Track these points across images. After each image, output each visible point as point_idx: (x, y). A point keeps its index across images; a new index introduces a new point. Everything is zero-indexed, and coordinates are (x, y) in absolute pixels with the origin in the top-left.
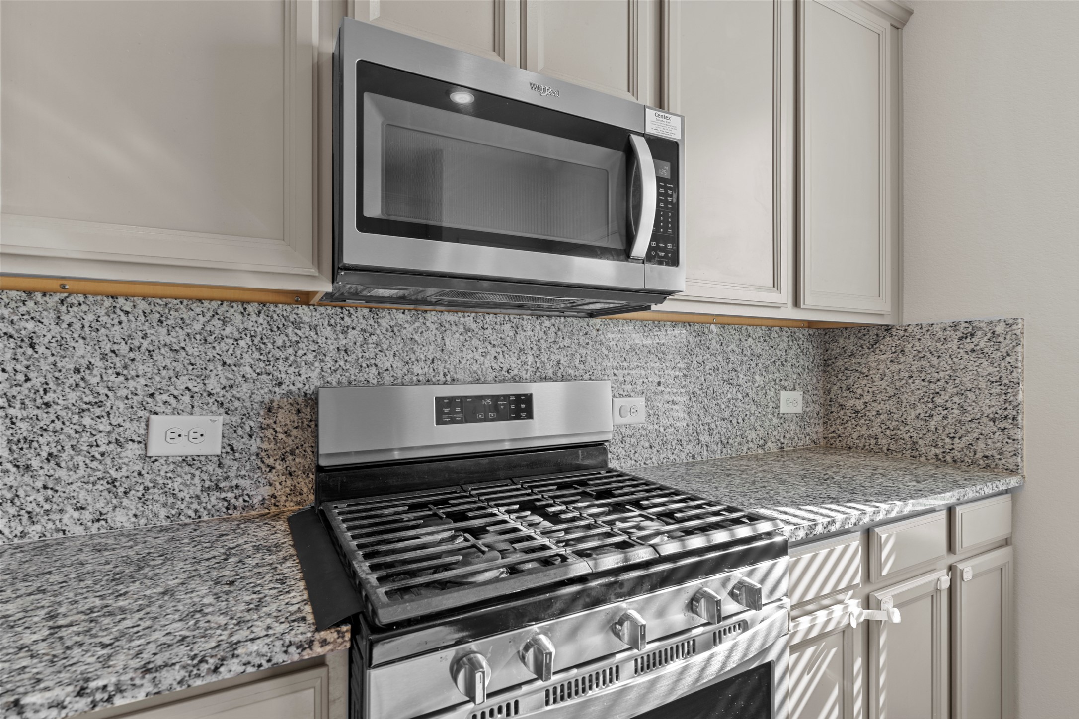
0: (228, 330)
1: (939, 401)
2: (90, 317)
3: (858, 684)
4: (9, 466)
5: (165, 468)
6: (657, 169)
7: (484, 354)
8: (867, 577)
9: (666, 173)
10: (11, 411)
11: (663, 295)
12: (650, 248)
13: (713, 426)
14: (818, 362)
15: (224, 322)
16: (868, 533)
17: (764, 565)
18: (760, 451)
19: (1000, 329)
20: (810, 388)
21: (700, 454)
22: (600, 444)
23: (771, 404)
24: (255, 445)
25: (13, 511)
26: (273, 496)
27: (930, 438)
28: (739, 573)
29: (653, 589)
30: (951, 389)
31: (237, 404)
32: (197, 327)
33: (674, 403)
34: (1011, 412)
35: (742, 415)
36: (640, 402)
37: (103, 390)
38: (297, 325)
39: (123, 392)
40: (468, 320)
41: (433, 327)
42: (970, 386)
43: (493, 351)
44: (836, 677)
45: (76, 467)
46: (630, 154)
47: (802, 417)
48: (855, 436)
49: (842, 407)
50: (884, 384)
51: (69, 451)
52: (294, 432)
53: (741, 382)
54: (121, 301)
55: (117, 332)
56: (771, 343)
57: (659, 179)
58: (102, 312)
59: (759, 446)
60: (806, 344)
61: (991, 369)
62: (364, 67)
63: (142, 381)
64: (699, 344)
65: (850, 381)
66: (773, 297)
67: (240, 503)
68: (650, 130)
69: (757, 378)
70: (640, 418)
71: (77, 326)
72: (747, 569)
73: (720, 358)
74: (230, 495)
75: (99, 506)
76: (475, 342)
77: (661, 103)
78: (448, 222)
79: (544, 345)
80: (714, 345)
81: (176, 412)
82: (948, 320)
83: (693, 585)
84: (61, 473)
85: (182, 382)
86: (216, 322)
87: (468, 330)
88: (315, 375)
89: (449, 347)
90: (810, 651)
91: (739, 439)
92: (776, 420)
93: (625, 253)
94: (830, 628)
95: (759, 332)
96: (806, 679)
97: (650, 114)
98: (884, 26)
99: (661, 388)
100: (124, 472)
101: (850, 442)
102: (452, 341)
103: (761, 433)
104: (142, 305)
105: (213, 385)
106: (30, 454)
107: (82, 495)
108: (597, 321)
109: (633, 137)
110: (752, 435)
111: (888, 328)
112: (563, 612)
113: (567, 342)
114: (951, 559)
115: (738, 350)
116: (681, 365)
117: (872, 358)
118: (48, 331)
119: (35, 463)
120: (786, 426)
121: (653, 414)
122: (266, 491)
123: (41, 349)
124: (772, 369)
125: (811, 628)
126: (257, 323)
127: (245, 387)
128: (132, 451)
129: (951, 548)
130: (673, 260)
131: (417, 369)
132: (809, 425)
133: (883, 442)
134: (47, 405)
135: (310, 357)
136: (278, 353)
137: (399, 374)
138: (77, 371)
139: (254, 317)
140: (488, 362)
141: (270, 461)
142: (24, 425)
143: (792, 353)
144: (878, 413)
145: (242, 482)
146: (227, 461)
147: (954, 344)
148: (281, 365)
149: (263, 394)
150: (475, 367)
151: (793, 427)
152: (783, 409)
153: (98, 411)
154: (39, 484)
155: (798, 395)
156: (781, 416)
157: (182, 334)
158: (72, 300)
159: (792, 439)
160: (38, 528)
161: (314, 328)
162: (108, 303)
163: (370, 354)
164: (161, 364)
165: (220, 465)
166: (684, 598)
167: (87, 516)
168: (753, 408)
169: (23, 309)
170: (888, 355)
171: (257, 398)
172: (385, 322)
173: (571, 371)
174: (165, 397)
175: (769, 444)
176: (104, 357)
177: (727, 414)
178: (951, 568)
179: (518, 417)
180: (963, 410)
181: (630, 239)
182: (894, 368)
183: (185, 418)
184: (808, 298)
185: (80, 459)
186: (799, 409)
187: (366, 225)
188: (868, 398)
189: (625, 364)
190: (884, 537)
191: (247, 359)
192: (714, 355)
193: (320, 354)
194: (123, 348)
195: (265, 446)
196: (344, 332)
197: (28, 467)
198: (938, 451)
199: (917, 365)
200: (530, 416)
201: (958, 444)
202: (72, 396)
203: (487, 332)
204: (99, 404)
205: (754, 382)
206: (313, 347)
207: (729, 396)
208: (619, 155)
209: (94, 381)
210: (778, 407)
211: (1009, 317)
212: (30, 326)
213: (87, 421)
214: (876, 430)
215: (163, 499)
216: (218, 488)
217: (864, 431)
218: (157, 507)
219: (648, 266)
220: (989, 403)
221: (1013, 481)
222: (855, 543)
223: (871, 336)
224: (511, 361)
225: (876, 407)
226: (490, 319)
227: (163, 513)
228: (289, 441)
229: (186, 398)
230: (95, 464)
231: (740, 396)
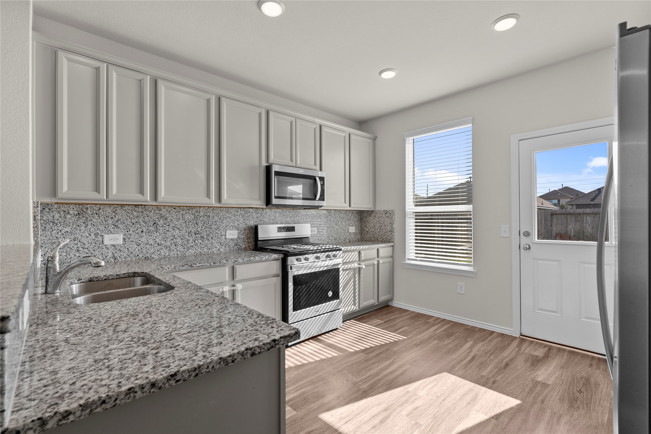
0: (238, 213)
1: (382, 228)
2: (217, 212)
3: (357, 279)
4: (206, 239)
5: (228, 241)
6: (320, 183)
7: (283, 218)
8: (359, 260)
9: (322, 183)
10: (206, 229)
11: (321, 206)
12: (319, 198)
13: (333, 235)
14: (359, 219)
15: (237, 212)
16: (359, 252)
17: (338, 252)
18: (344, 242)
19: (391, 212)
20: (357, 226)
21: (330, 242)
22: (308, 237)
23: (347, 230)
24: (242, 237)
25: (207, 248)
26: (246, 247)
27: (380, 236)
28: (334, 253)
29: (321, 253)
30: (384, 225)
31: (240, 228)
32: (233, 213)
33: (323, 229)
34: (393, 230)
35: (340, 232)
36: (316, 229)
37: (219, 226)
38: (249, 212)
39: (222, 226)
40: (280, 210)
41: (273, 212)
42: (386, 224)
43: (285, 217)
44: (353, 277)
45: (215, 240)
46: (315, 180)
47: (355, 233)
48: (367, 237)
49: (364, 230)
50: (372, 224)
51: (214, 237)
52: (249, 234)
53: (339, 224)
54: (222, 208)
55: (221, 214)
56: (347, 214)
57: (321, 184)
58: (219, 211)
59: (344, 240)
60: (356, 215)
61: (390, 221)
62: (275, 172)
63: (225, 224)
64: (329, 215)
65: (366, 224)
66: (345, 205)
67: (240, 248)
68: (319, 175)
69: (343, 223)
70: (316, 232)
71: (215, 213)
72: (335, 252)
73: (334, 218)
74: (238, 246)
75: (219, 247)
76: (281, 215)
77: (321, 170)
78: (288, 196)
79: (295, 216)
80: (333, 215)
81: (230, 230)
82: (383, 210)
83: (327, 253)
84: (213, 241)
85: (231, 224)
86: (236, 212)
87: (280, 213)
88: (252, 223)
89: (276, 216)
90: (348, 271)
91: (339, 238)
92: (348, 234)
93: (315, 199)
94: (351, 267)
95: (344, 212)
96: (347, 276)
97: (319, 172)
98: (370, 141)
99: (321, 226)
100: (222, 241)
101: (366, 239)
102: (277, 215)
103: (344, 237)
104: (225, 209)
105: (236, 225)
106: (209, 237)
107: (216, 245)
108: (307, 210)
109: (316, 177)
110: (342, 237)
111: (373, 211)
112: (309, 254)
113: (300, 215)
114: (378, 259)
115: (339, 216)
116: (325, 220)
117: (370, 218)
118: (211, 214)
119: (210, 239)
120: (351, 235)
121: (319, 232)
122: (244, 246)
123: (210, 218)
124: (347, 221)
125: (348, 267)
126: (243, 212)
127: (241, 225)
128: (224, 237)
129: (378, 257)
130: (323, 200)
131: (270, 221)
132: (357, 235)
133: (372, 238)
134: (211, 228)
135: (252, 219)
136: (246, 218)
137: (267, 222)
138: (215, 222)
139: (242, 211)
140: (284, 220)
141: (245, 240)
142: (208, 232)
143: (352, 217)
144: (371, 232)
145: (240, 244)
146: (238, 240)
147: (384, 215)
148: (247, 220)
149: (244, 227)
150: (281, 221)
151: (352, 236)
152: (350, 231)
153: (218, 229)
154: (210, 243)
155: (354, 228)
156: (349, 233)
157: (231, 214)
158: (215, 209)
159: (352, 239)
160: (210, 251)
161: (252, 213)
162: (220, 209)
163: (262, 218)
164: (228, 221)
165: (237, 241)
166: (326, 255)
167: (217, 249)
168: (342, 231)
169: (208, 211)
170: (373, 217)
171: (243, 227)
172: (265, 211)
173: (301, 222)
174: (228, 227)
175: (347, 240)
176: (219, 219)
177: (336, 232)
178: (378, 261)
179: (292, 231)
180: (386, 230)
181: (316, 197)
182: (374, 220)
183: (231, 231)
184: (352, 205)
185: (216, 238)
186: (354, 231)
187: (276, 197)
188: (369, 228)
189: (312, 220)
190: (362, 252)
191: (241, 219)
192: (333, 218)
193: (253, 218)
194: (222, 217)
195: (244, 237)
196: (257, 214)
197: (209, 240)
198: (381, 239)
199: (378, 220)
200: (294, 231)
201: (385, 237)
202: (215, 227)
203: (284, 213)
204: (219, 228)
205: (343, 224)
206: (252, 217)
207: (337, 228)
208: (313, 181)
209: (218, 224)
210: (349, 231)
211: (392, 209)
212: (209, 213)
213: (217, 231)
214: (371, 236)
215: (228, 247)
216: (237, 245)
217: (369, 236)
218: (227, 248)
219: (319, 201)
220: (389, 228)
221: (392, 244)
222: (356, 253)
223: (370, 213)
224: (288, 219)
225: (371, 230)
226: (284, 210)
227: (228, 249)
228: (248, 236)
229: (232, 227)
230: (218, 240)
231: (339, 228)
